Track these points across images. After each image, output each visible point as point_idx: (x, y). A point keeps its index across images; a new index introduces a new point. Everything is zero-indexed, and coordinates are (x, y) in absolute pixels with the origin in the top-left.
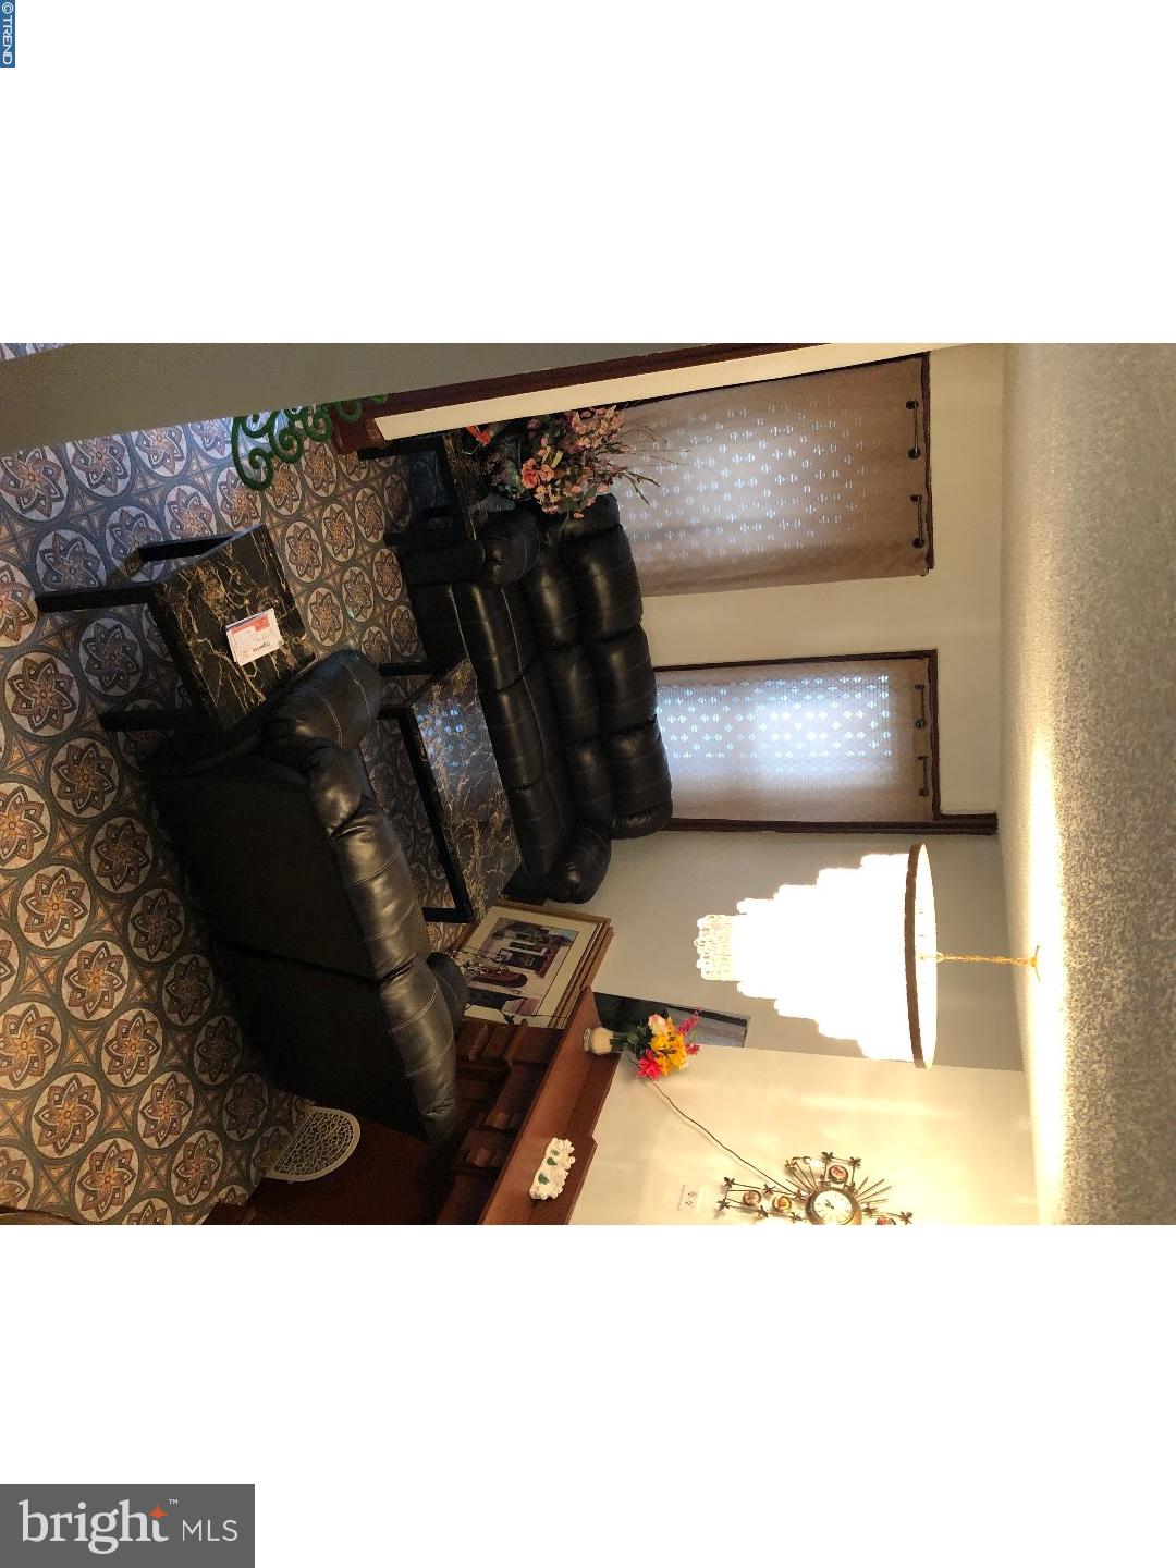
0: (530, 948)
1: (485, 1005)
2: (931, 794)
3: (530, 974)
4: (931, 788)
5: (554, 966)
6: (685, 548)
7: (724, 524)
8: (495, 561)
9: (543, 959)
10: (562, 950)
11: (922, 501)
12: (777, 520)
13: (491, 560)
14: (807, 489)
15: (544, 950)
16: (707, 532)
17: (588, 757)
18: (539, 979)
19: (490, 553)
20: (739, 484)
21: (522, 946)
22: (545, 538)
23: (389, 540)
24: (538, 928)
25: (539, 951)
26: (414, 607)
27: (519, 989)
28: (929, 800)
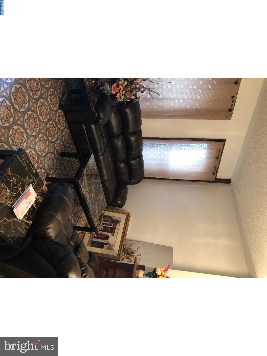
0: (108, 225)
1: (98, 247)
3: (110, 235)
4: (216, 173)
5: (116, 231)
6: (157, 105)
7: (170, 99)
8: (101, 118)
9: (113, 228)
10: (118, 225)
11: (235, 98)
12: (187, 99)
13: (99, 117)
14: (200, 91)
15: (112, 225)
16: (164, 100)
17: (122, 165)
18: (113, 237)
19: (99, 115)
20: (178, 87)
21: (106, 224)
22: (114, 103)
23: (61, 107)
24: (109, 217)
25: (111, 226)
26: (70, 128)
27: (107, 240)
28: (215, 176)
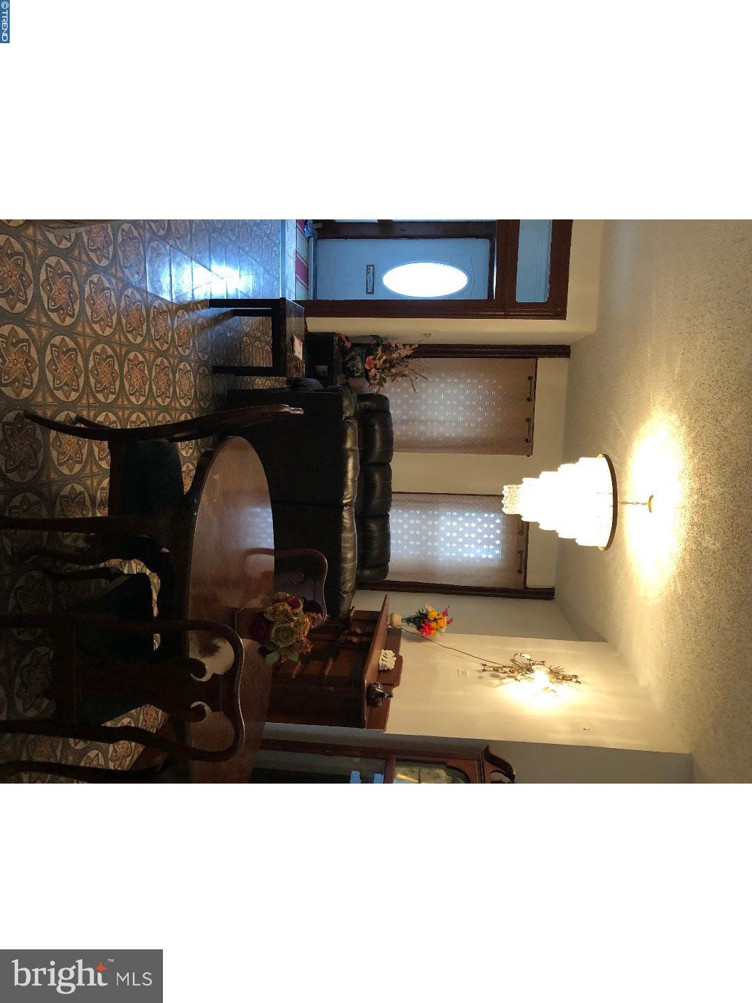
2: (523, 573)
4: (523, 571)
6: (417, 430)
7: (438, 421)
11: (530, 421)
12: (463, 422)
14: (480, 409)
16: (429, 424)
28: (522, 576)
